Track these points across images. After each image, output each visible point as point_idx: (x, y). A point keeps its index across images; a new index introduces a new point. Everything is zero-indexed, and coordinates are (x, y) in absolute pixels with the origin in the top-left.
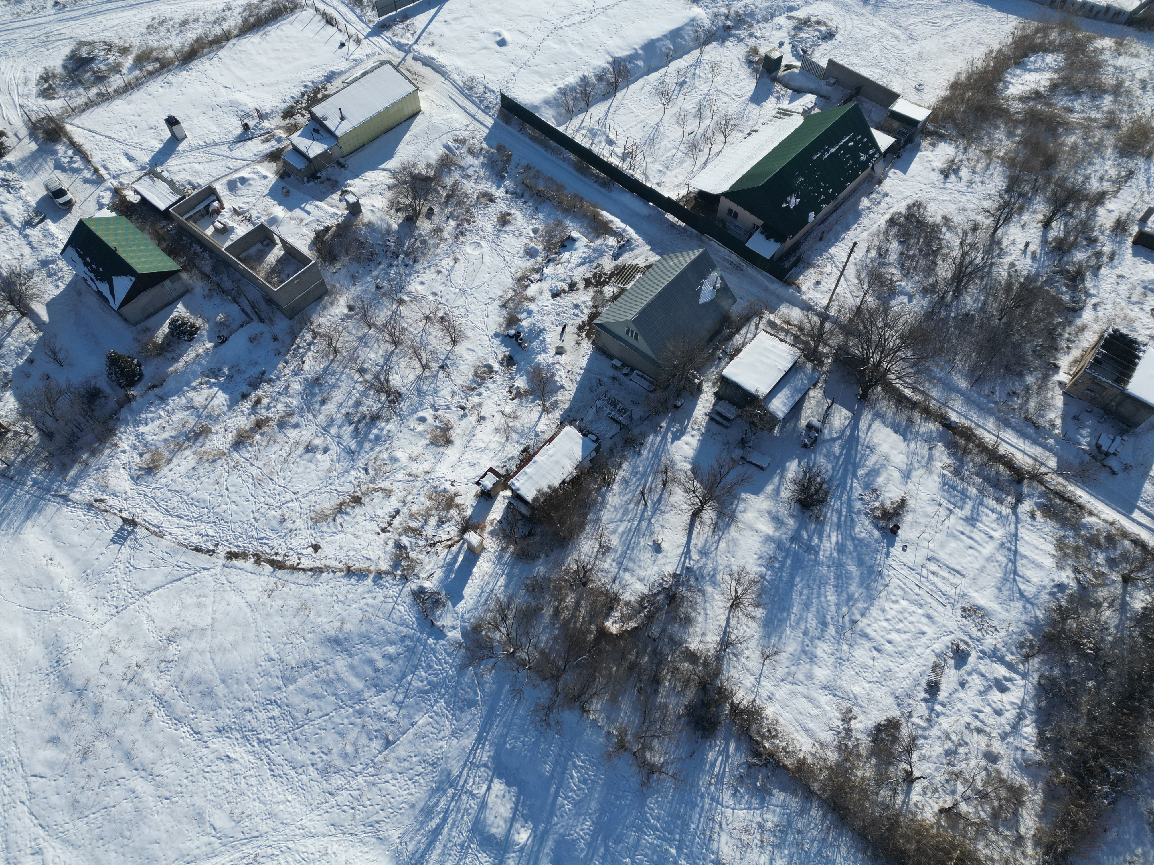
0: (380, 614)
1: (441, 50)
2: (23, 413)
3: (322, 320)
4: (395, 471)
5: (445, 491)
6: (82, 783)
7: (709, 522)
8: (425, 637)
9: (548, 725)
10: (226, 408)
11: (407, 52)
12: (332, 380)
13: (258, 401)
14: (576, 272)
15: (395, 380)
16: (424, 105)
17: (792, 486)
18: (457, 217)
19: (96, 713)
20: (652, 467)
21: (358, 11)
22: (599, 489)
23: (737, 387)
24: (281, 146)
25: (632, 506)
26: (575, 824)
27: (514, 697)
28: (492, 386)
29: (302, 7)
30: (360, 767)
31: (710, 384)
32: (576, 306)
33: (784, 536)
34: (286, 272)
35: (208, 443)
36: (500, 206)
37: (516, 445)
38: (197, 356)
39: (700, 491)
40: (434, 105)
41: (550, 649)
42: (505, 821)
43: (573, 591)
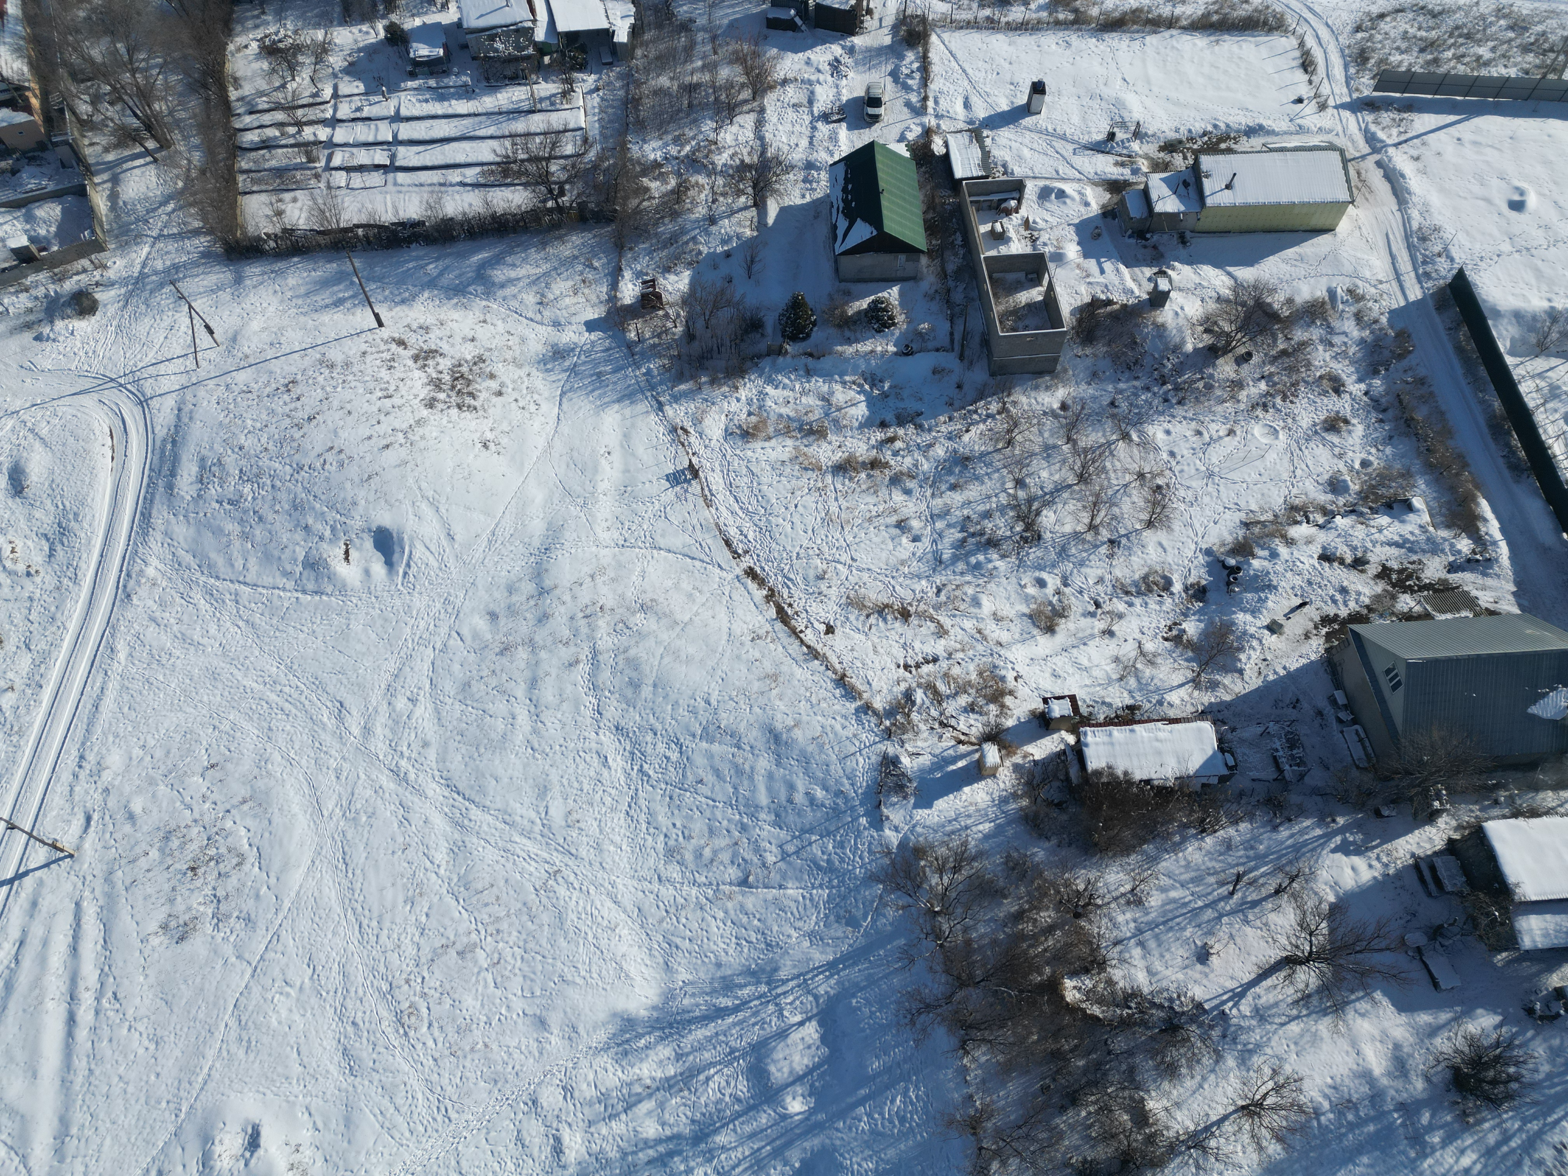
0: (836, 749)
1: (1423, 172)
2: (687, 301)
3: (1024, 399)
4: (966, 615)
5: (1003, 679)
6: (484, 674)
7: (1301, 986)
8: (861, 811)
9: (913, 1023)
10: (856, 424)
11: (1375, 151)
12: (981, 470)
13: (892, 440)
14: (1378, 549)
15: (1047, 519)
16: (1344, 226)
17: (1460, 1043)
18: (1275, 384)
19: (540, 621)
20: (1279, 858)
21: (1352, 70)
22: (1186, 826)
23: (1490, 857)
24: (1133, 179)
25: (1212, 880)
26: (857, 1150)
27: (900, 959)
28: (1153, 606)
29: (1286, 31)
30: (703, 879)
31: (1454, 823)
32: (1344, 590)
33: (1392, 1092)
34: (1027, 322)
35: (815, 447)
36: (1343, 405)
37: (1125, 694)
38: (872, 351)
39: (1320, 940)
40: (1357, 233)
41: (981, 948)
42: (791, 1072)
43: (1058, 911)
